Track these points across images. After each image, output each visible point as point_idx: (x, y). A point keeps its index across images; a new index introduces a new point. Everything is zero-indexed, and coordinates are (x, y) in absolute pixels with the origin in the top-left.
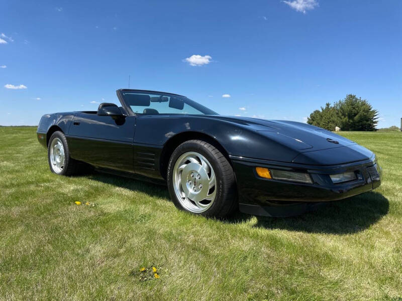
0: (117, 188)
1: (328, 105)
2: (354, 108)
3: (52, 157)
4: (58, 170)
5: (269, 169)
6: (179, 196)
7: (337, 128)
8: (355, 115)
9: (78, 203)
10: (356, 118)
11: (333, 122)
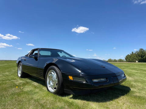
0: (35, 83)
1: (133, 52)
2: (143, 54)
3: (18, 71)
4: (20, 75)
5: (73, 76)
6: (48, 86)
7: (137, 61)
8: (144, 56)
9: (17, 87)
10: (144, 57)
11: (135, 59)
